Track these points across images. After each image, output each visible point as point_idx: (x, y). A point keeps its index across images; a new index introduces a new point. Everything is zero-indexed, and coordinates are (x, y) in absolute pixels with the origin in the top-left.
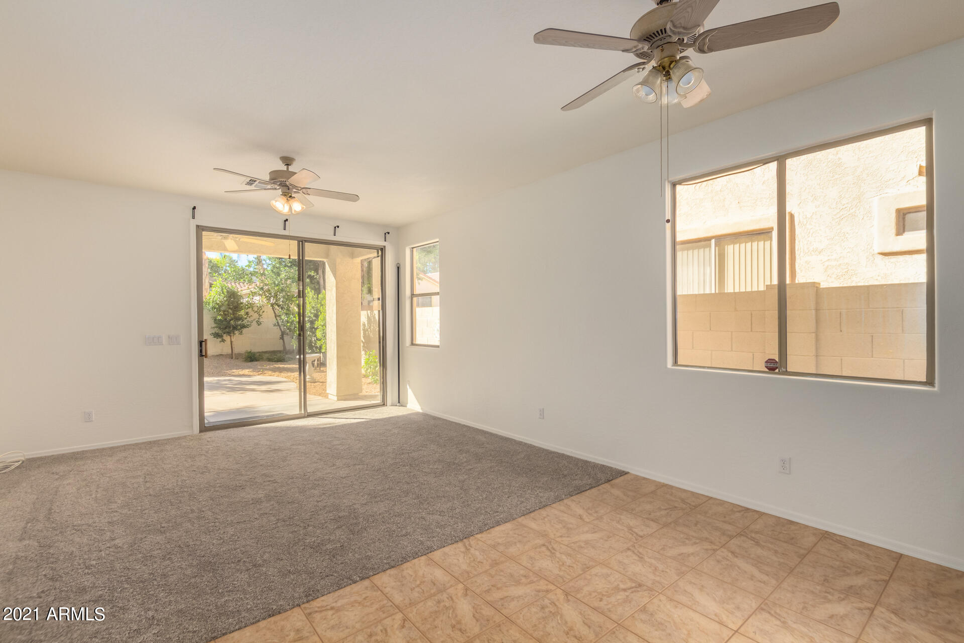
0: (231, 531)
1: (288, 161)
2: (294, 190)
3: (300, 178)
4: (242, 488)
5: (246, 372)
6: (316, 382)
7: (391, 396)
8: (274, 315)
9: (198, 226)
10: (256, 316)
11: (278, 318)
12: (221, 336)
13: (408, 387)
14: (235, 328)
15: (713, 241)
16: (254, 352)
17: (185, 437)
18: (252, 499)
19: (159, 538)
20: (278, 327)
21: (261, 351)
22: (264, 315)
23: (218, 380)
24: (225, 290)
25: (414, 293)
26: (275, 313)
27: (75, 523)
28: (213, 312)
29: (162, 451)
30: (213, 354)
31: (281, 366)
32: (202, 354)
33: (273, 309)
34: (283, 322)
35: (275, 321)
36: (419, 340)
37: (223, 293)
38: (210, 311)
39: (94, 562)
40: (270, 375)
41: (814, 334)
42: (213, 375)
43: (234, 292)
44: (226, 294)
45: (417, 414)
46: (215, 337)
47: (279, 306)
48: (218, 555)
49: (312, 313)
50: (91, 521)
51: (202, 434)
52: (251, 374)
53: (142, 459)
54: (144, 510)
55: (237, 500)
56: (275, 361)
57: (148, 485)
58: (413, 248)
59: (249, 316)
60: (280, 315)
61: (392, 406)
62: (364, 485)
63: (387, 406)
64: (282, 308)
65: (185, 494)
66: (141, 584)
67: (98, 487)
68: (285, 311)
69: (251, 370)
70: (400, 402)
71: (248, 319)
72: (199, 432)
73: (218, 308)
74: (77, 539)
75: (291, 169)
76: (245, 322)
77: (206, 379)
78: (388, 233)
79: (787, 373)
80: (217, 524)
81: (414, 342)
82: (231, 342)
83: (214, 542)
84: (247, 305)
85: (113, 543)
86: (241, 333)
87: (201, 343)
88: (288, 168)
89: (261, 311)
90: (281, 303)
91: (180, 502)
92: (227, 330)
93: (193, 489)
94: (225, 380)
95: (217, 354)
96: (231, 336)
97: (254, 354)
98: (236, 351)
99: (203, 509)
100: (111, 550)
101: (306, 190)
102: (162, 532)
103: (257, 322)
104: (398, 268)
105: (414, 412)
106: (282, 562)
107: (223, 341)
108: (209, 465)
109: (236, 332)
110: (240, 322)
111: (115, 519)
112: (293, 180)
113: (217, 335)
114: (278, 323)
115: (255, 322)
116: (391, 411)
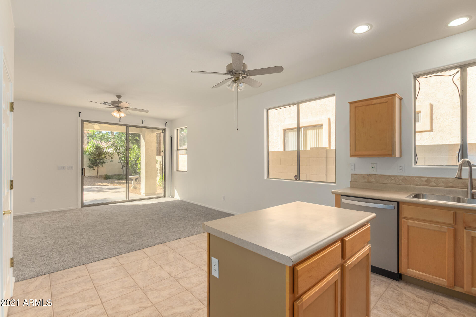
0: (92, 238)
1: (119, 97)
2: (121, 108)
3: (124, 104)
4: (98, 226)
5: (104, 184)
6: (137, 188)
7: (168, 193)
8: (118, 157)
9: (81, 120)
10: (110, 158)
11: (121, 159)
12: (93, 167)
13: (175, 189)
14: (99, 163)
15: (302, 128)
16: (109, 175)
17: (75, 209)
18: (102, 229)
19: (65, 240)
20: (121, 163)
21: (112, 174)
22: (114, 157)
23: (91, 187)
24: (95, 146)
25: (178, 149)
26: (119, 157)
27: (32, 237)
28: (89, 156)
29: (64, 214)
30: (89, 176)
31: (122, 181)
32: (83, 174)
33: (118, 154)
34: (123, 161)
35: (119, 160)
36: (180, 169)
37: (94, 147)
38: (87, 155)
39: (41, 247)
40: (116, 185)
41: (325, 167)
42: (88, 185)
43: (99, 146)
44: (95, 147)
45: (178, 200)
46: (89, 168)
47: (121, 153)
48: (87, 244)
49: (136, 157)
50: (37, 236)
51: (82, 208)
52: (107, 185)
53: (56, 217)
54: (58, 233)
55: (96, 229)
56: (119, 179)
57: (59, 225)
58: (177, 129)
59: (106, 158)
60: (121, 158)
61: (168, 197)
62: (147, 224)
63: (165, 197)
64: (122, 154)
65: (75, 228)
66: (59, 252)
67: (39, 226)
68: (124, 156)
69: (107, 183)
70: (171, 195)
71: (106, 159)
72: (81, 207)
73: (91, 153)
74: (33, 241)
75: (120, 100)
76: (104, 161)
77: (84, 187)
78: (167, 123)
79: (300, 180)
80: (87, 236)
81: (178, 170)
82: (98, 170)
83: (86, 241)
84: (105, 153)
85: (47, 242)
86: (102, 166)
87: (83, 169)
88: (119, 100)
89: (112, 156)
90: (122, 152)
91: (73, 230)
92: (95, 164)
93: (78, 226)
94: (94, 188)
95: (91, 176)
96: (97, 167)
97: (108, 176)
98: (100, 174)
99: (82, 232)
100: (47, 244)
101: (126, 109)
102: (66, 238)
103: (110, 161)
104: (171, 138)
105: (177, 199)
106: (110, 246)
107: (94, 169)
108: (85, 219)
109: (100, 165)
110: (102, 161)
111: (47, 235)
112: (121, 105)
113: (90, 167)
114: (120, 161)
115: (109, 161)
116: (167, 199)
